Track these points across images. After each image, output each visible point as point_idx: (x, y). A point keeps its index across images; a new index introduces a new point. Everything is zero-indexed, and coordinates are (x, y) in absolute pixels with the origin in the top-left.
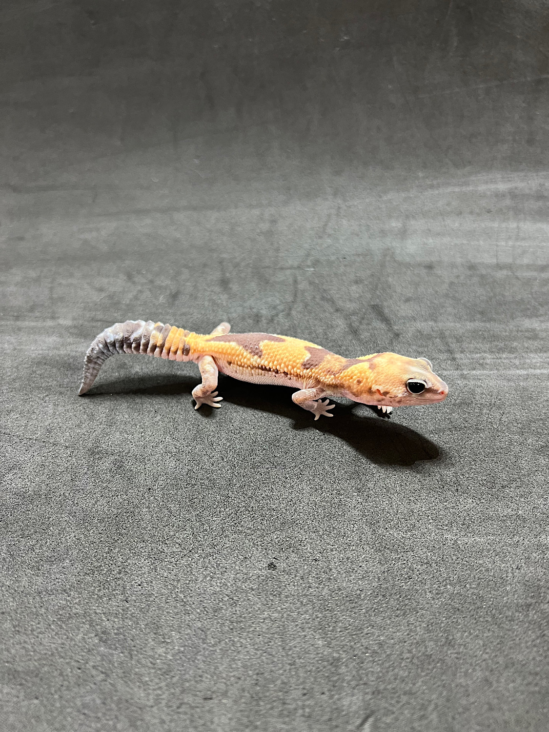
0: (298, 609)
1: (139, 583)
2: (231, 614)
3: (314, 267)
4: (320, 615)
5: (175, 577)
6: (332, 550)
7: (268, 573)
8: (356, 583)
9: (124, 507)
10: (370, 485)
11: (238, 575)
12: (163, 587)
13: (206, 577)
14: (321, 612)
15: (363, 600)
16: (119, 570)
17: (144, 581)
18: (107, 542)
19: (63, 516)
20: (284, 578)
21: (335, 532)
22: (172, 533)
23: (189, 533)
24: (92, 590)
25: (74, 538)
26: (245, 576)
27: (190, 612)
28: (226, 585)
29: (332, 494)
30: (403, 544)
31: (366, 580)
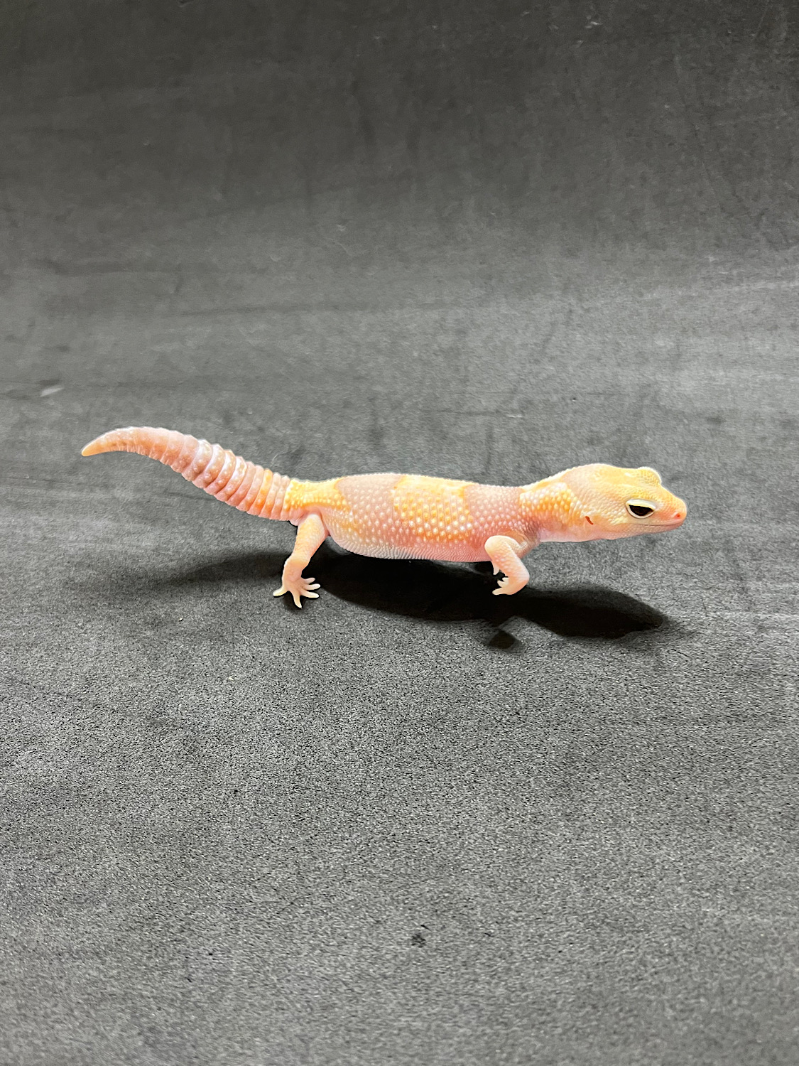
0: (455, 1017)
1: (211, 951)
2: (348, 1015)
3: (522, 412)
4: (488, 1031)
5: (265, 945)
6: (516, 920)
7: (411, 950)
8: (550, 980)
9: (195, 819)
10: (587, 809)
11: (364, 950)
12: (246, 960)
13: (313, 949)
14: (491, 1027)
15: (560, 1011)
16: (181, 926)
17: (218, 948)
18: (165, 877)
19: (101, 828)
20: (437, 962)
21: (524, 888)
22: (265, 870)
23: (293, 872)
24: (139, 956)
25: (116, 867)
26: (375, 953)
27: (285, 1007)
28: (344, 966)
29: (523, 821)
30: (634, 917)
31: (567, 976)
